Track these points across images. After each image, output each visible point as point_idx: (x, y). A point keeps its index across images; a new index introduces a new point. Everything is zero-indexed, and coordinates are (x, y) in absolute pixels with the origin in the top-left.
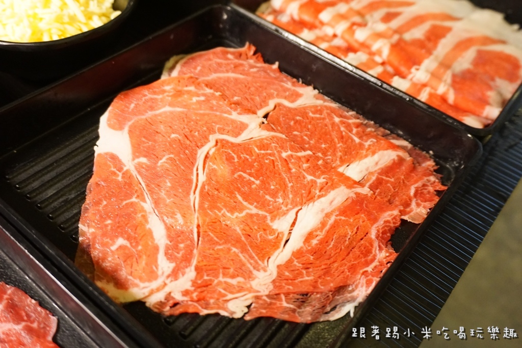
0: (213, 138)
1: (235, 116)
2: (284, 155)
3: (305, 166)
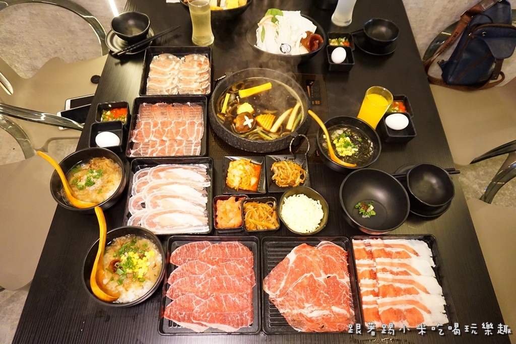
0: (311, 273)
1: (321, 272)
2: (322, 292)
3: (324, 298)
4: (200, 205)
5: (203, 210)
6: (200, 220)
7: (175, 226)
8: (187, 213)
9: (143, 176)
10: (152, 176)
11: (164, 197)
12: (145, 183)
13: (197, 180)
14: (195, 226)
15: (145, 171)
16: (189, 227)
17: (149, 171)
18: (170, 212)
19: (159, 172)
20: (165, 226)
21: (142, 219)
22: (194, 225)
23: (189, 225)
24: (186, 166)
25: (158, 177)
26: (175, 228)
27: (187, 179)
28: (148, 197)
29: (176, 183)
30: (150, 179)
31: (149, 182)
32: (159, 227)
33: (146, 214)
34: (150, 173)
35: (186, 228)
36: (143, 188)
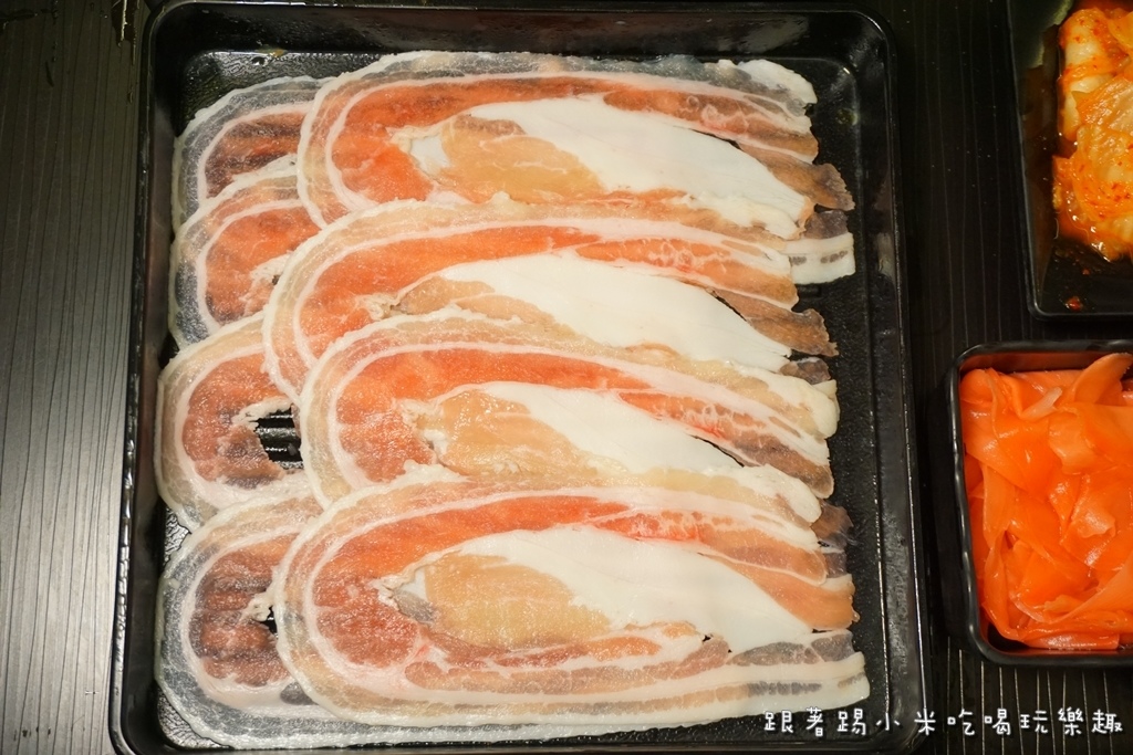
4: (772, 452)
5: (807, 501)
6: (788, 596)
7: (580, 651)
8: (674, 536)
9: (261, 160)
10: (340, 160)
11: (463, 366)
12: (282, 230)
13: (736, 212)
14: (749, 657)
15: (276, 111)
16: (694, 664)
17: (310, 110)
18: (534, 516)
19: (400, 123)
20: (485, 652)
21: (279, 576)
22: (738, 648)
23: (695, 643)
24: (625, 76)
25: (399, 179)
26: (571, 665)
27: (654, 204)
28: (316, 368)
29: (562, 239)
30: (322, 189)
31: (315, 215)
32: (437, 655)
33: (309, 532)
34: (321, 129)
35: (668, 670)
36: (262, 273)
